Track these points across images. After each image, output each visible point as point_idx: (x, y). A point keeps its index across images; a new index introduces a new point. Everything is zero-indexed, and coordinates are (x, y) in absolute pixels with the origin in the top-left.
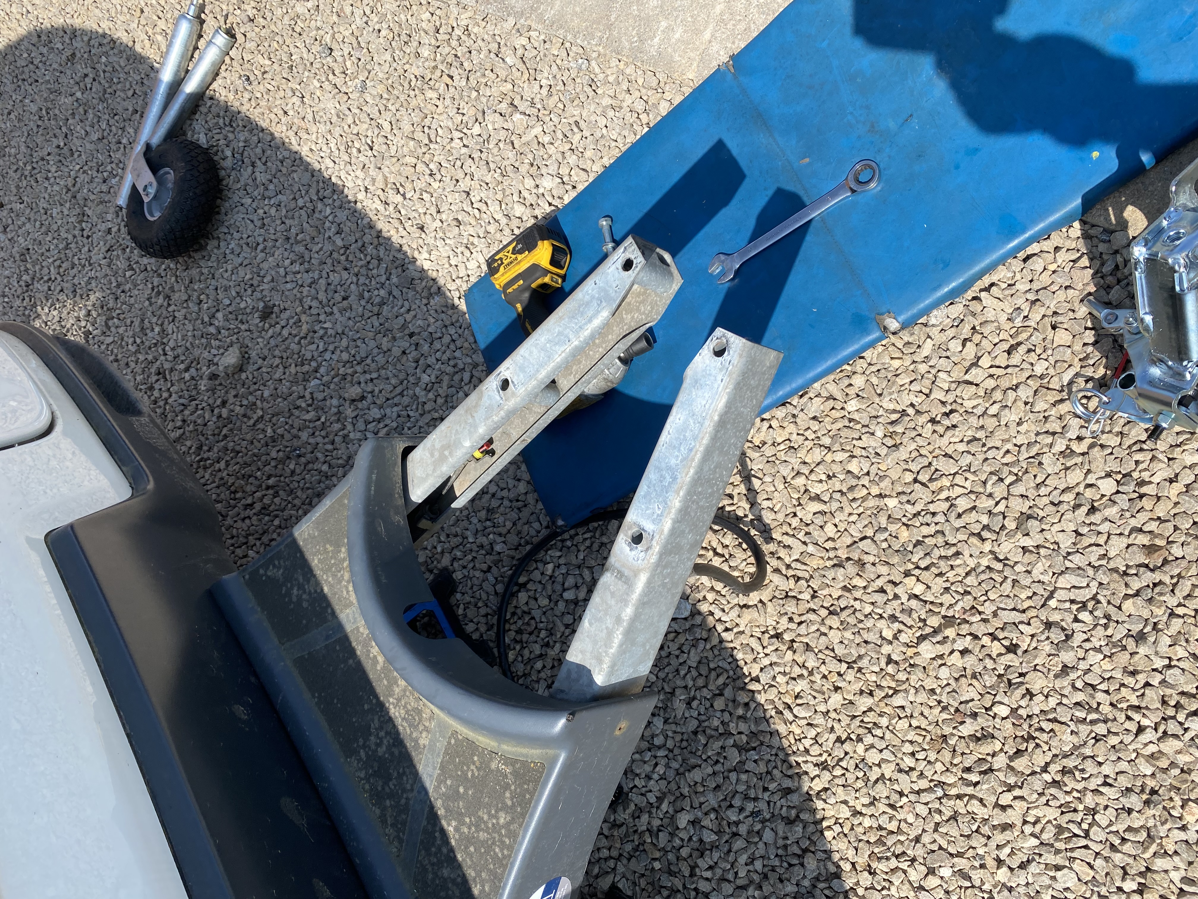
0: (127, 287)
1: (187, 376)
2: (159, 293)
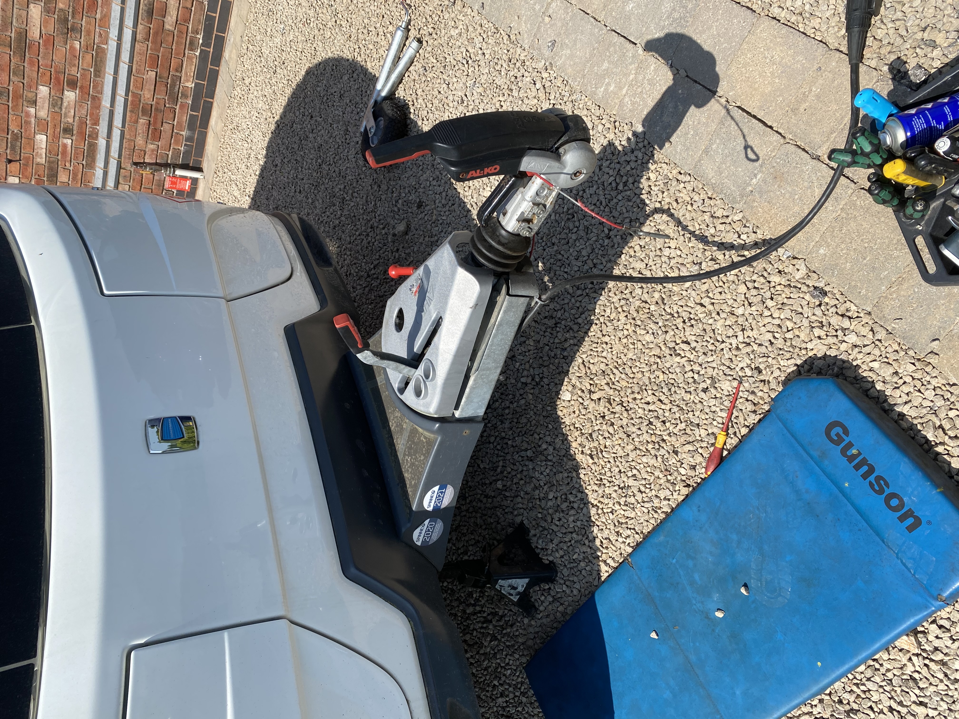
0: (362, 176)
1: (383, 232)
2: (376, 183)
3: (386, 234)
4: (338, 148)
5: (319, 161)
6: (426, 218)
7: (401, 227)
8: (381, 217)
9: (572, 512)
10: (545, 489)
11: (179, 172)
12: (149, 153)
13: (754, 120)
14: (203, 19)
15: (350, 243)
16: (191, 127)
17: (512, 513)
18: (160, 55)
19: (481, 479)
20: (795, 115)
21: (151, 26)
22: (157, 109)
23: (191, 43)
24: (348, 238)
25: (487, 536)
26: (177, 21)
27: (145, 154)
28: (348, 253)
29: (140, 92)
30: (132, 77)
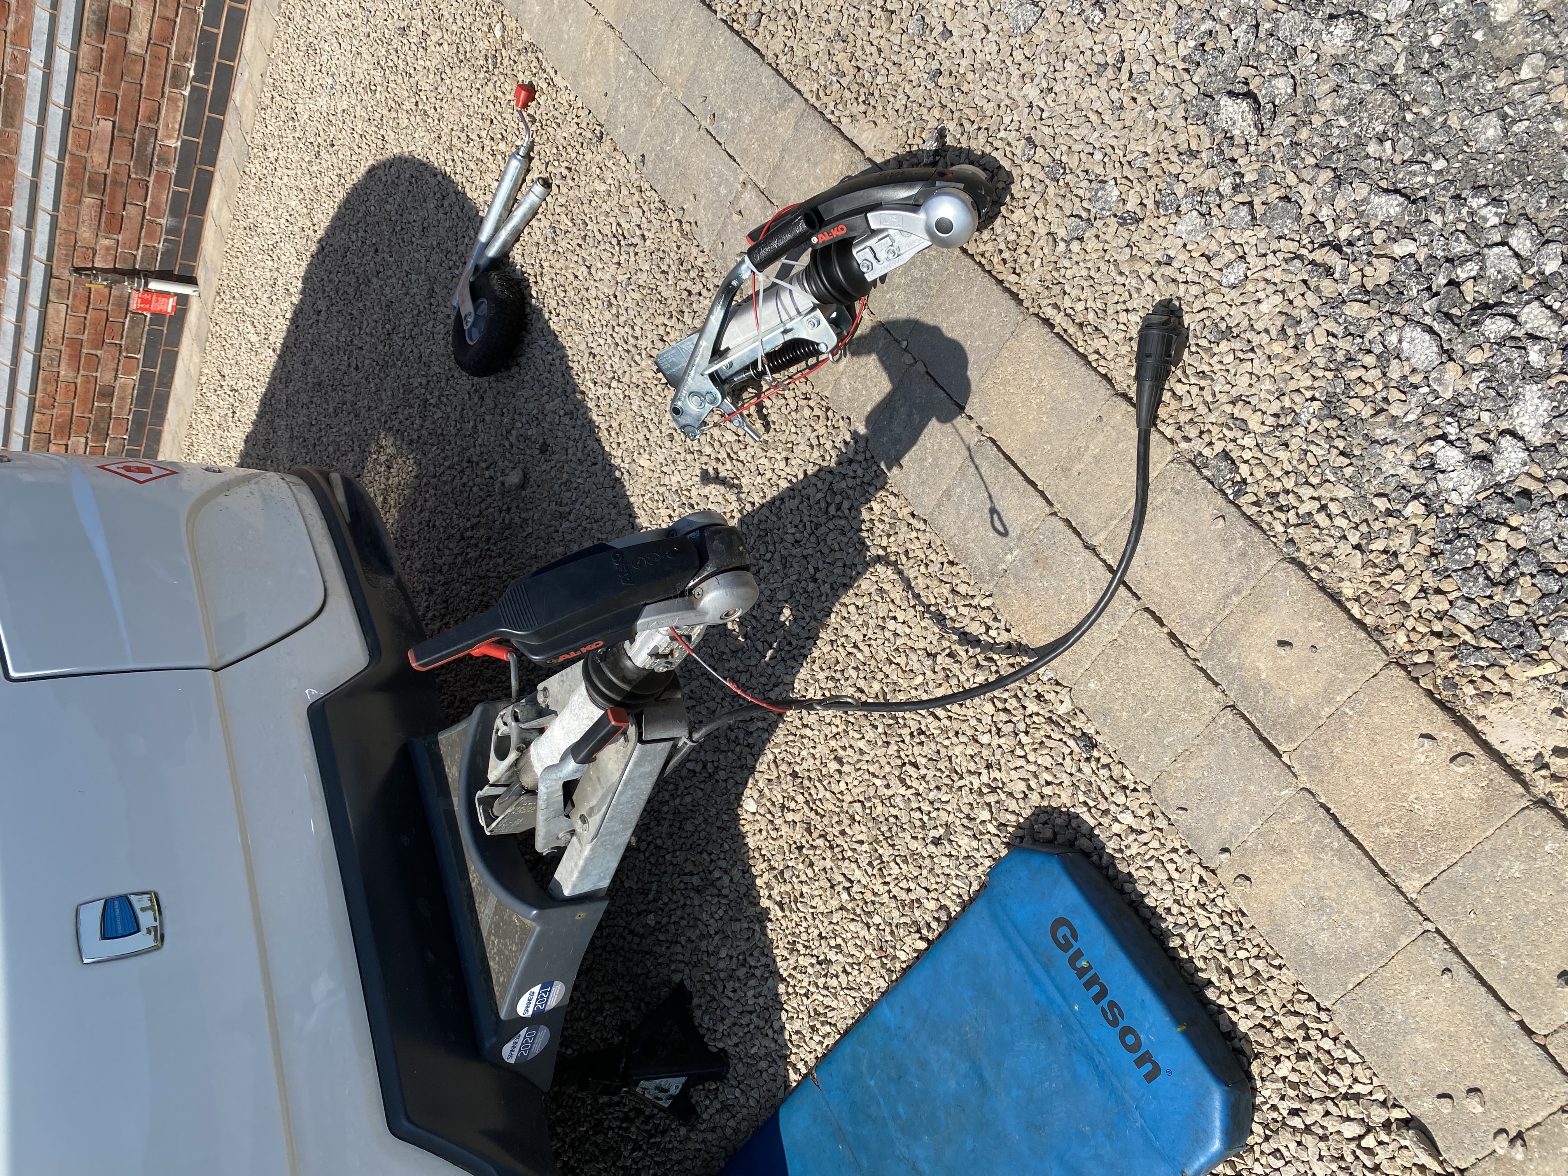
0: (455, 374)
1: (487, 474)
2: (476, 391)
4: (418, 315)
5: (387, 326)
6: (553, 473)
7: (514, 478)
8: (484, 449)
9: (752, 982)
10: (715, 942)
11: (154, 285)
12: (103, 252)
13: (1012, 469)
14: (195, 36)
15: (435, 476)
16: (176, 210)
17: (668, 965)
18: (120, 94)
19: (625, 904)
20: (1066, 477)
21: (105, 47)
22: (114, 182)
23: (176, 76)
24: (432, 468)
25: (631, 993)
26: (150, 38)
27: (94, 255)
28: (432, 492)
29: (84, 154)
30: (71, 129)
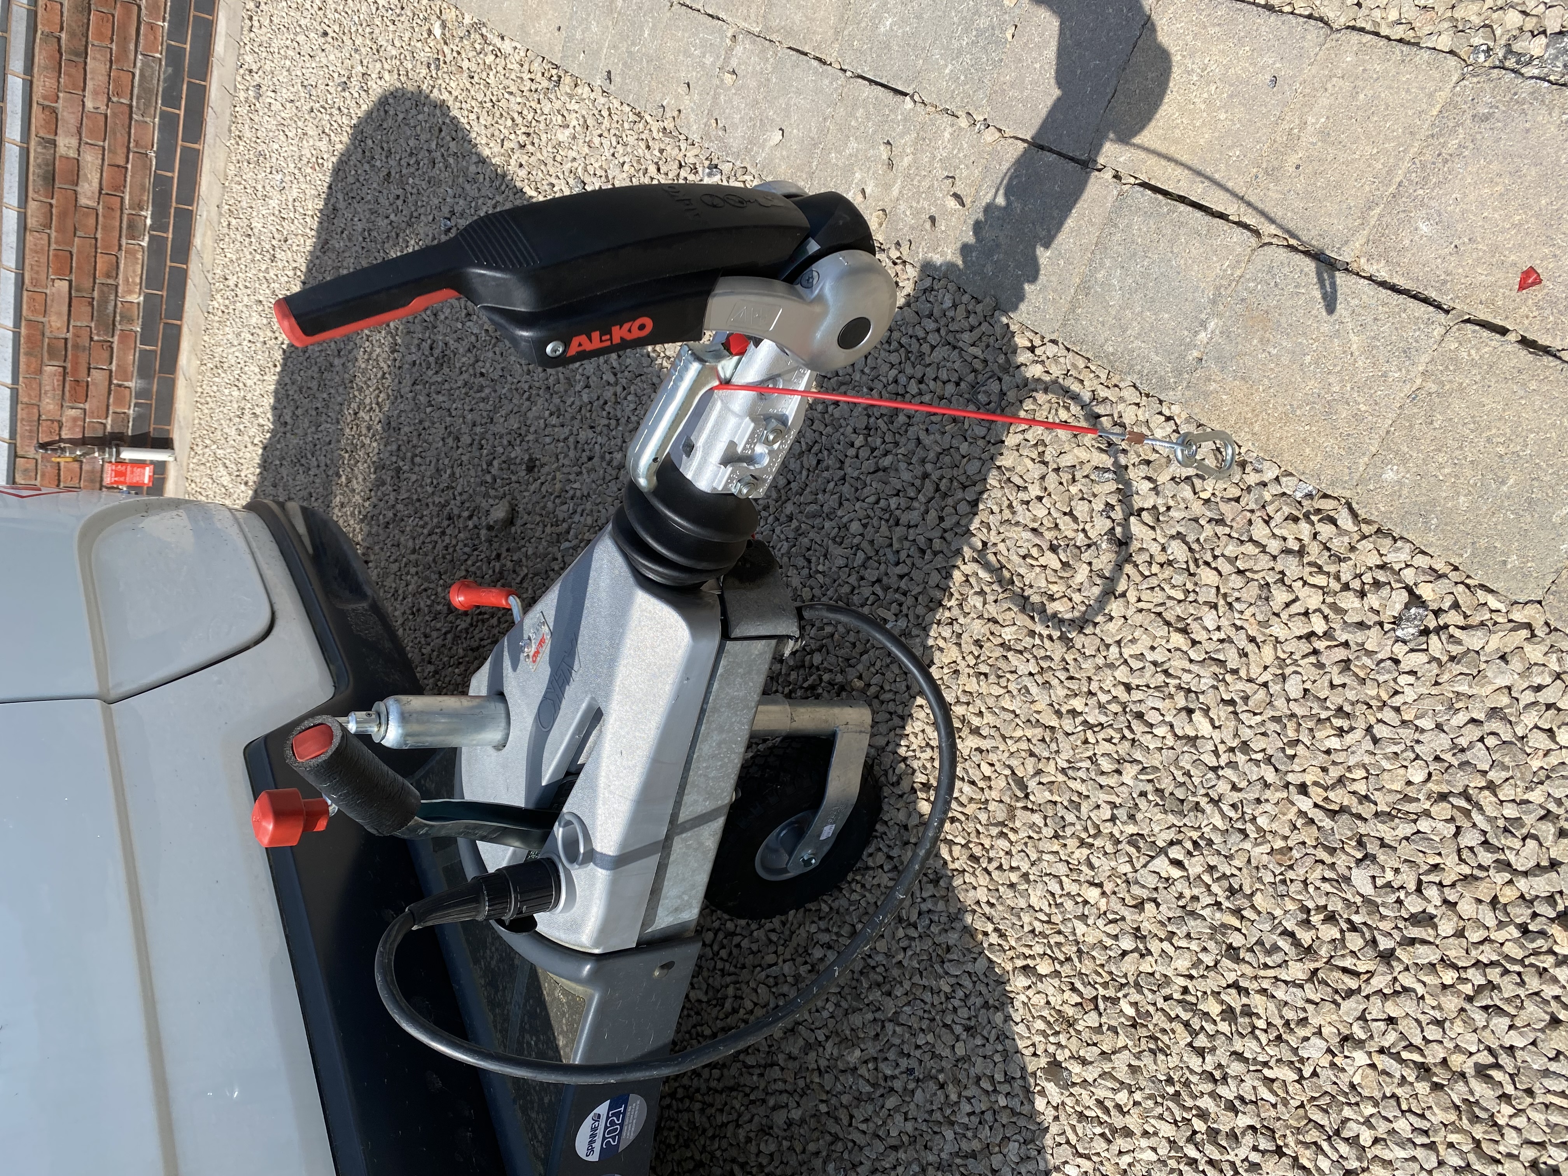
0: (427, 424)
1: (470, 524)
2: (450, 433)
3: (476, 527)
4: (383, 377)
6: (544, 490)
7: (499, 513)
8: (465, 496)
11: (128, 454)
12: (69, 424)
13: (1182, 207)
14: (149, 182)
15: (414, 551)
16: (144, 371)
18: (75, 251)
20: (1277, 181)
21: (54, 202)
22: (76, 346)
23: (131, 226)
24: (410, 544)
26: (101, 189)
27: (60, 428)
28: (413, 570)
29: (41, 319)
30: (25, 293)
